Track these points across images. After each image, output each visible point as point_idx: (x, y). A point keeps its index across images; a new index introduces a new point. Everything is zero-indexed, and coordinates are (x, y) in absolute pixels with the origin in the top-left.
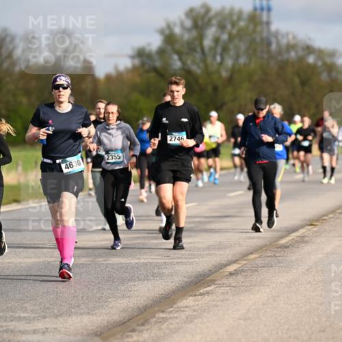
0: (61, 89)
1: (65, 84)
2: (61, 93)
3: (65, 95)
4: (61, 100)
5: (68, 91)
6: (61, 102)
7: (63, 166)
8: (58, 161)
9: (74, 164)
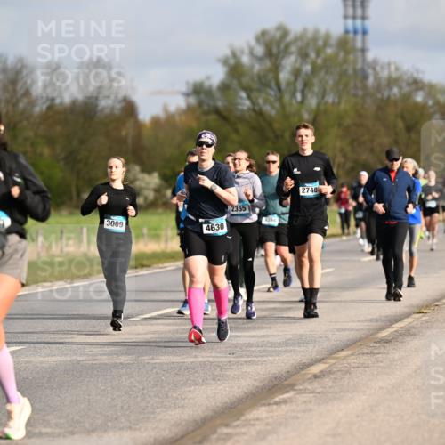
0: (204, 146)
1: (210, 142)
2: (204, 151)
3: (209, 153)
4: (203, 157)
5: (212, 150)
6: (204, 160)
7: (205, 226)
8: (201, 220)
9: (216, 227)
